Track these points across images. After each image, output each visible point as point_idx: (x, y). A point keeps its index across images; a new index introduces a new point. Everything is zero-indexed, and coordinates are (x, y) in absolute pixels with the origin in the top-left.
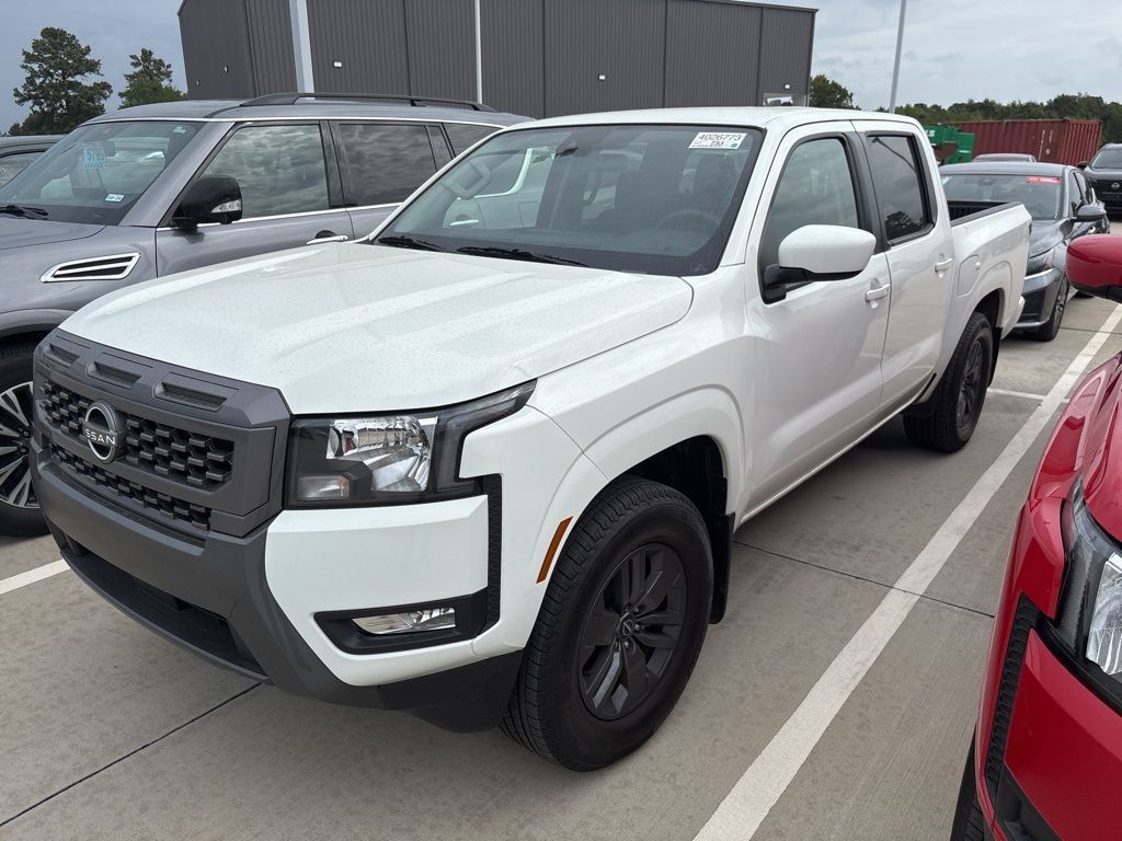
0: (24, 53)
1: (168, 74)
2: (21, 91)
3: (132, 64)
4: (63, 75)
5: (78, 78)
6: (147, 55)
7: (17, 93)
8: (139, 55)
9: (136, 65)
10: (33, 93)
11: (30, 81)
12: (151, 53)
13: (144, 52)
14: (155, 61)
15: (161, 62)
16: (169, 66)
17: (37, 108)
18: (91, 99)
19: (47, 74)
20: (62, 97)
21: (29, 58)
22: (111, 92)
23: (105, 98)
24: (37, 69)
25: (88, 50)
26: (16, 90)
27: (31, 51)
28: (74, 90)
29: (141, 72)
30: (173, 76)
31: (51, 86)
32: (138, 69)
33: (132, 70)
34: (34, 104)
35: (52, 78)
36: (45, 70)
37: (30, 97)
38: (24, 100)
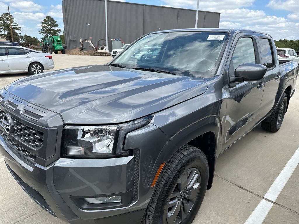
0: (41, 22)
2: (40, 31)
4: (50, 27)
5: (54, 28)
10: (43, 31)
11: (43, 29)
17: (44, 35)
20: (50, 33)
23: (59, 33)
25: (56, 22)
28: (53, 31)
36: (46, 26)
37: (42, 32)
38: (41, 33)
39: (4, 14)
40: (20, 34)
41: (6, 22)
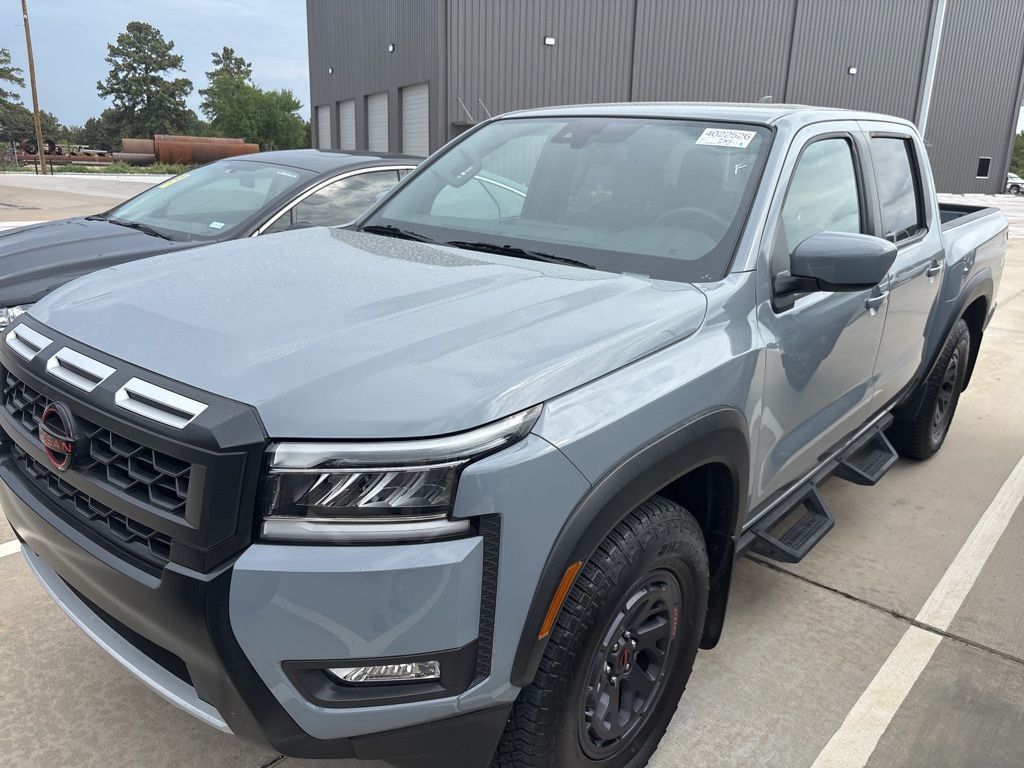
0: (110, 46)
1: (248, 73)
2: (105, 84)
3: (214, 61)
4: (146, 69)
5: (161, 73)
6: (228, 53)
7: (100, 87)
8: (221, 53)
9: (217, 62)
10: (116, 87)
11: (114, 75)
12: (232, 51)
13: (226, 50)
14: (236, 59)
15: (240, 62)
16: (249, 65)
17: (118, 102)
18: (173, 95)
19: (131, 68)
20: (145, 91)
21: (114, 52)
22: (192, 89)
23: (186, 94)
24: (121, 63)
25: (172, 45)
27: (116, 45)
28: (156, 85)
29: (222, 70)
30: (252, 76)
31: (135, 80)
32: (221, 66)
33: (214, 68)
34: (116, 97)
35: (136, 72)
36: (129, 64)
37: (113, 91)
38: (107, 93)
40: (16, 96)
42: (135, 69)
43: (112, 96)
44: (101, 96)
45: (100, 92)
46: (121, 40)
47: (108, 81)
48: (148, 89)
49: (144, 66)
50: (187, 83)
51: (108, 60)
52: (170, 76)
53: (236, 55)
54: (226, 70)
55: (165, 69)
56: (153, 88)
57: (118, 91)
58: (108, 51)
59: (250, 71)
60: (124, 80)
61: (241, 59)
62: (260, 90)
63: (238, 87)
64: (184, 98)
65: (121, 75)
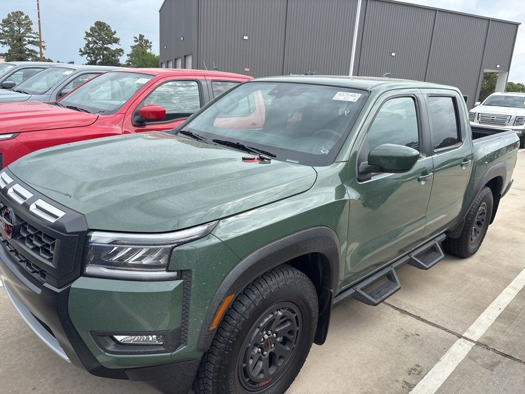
0: (86, 32)
1: (150, 47)
2: (83, 50)
4: (103, 44)
5: (109, 46)
6: (141, 37)
7: (81, 51)
8: (138, 37)
9: (136, 41)
10: (88, 51)
11: (87, 45)
12: (143, 36)
13: (140, 35)
14: (145, 40)
15: (147, 41)
16: (151, 43)
17: (89, 58)
18: (114, 56)
19: (95, 43)
20: (101, 54)
21: (88, 35)
22: (123, 53)
23: (121, 56)
24: (91, 40)
25: (115, 32)
26: (80, 49)
27: (89, 32)
28: (107, 51)
29: (138, 45)
30: (152, 48)
31: (96, 48)
32: (137, 44)
33: (134, 44)
34: (88, 56)
35: (97, 44)
36: (94, 41)
37: (87, 53)
38: (84, 54)
39: (12, 13)
41: (15, 28)
42: (97, 43)
43: (86, 55)
44: (81, 55)
45: (81, 53)
46: (92, 29)
47: (85, 48)
48: (103, 52)
49: (101, 42)
50: (121, 50)
51: (86, 39)
52: (114, 47)
53: (144, 38)
54: (141, 45)
55: (111, 44)
56: (105, 52)
57: (89, 53)
58: (85, 35)
59: (151, 46)
60: (92, 48)
61: (147, 40)
62: (154, 55)
63: (144, 53)
64: (119, 57)
65: (91, 46)
